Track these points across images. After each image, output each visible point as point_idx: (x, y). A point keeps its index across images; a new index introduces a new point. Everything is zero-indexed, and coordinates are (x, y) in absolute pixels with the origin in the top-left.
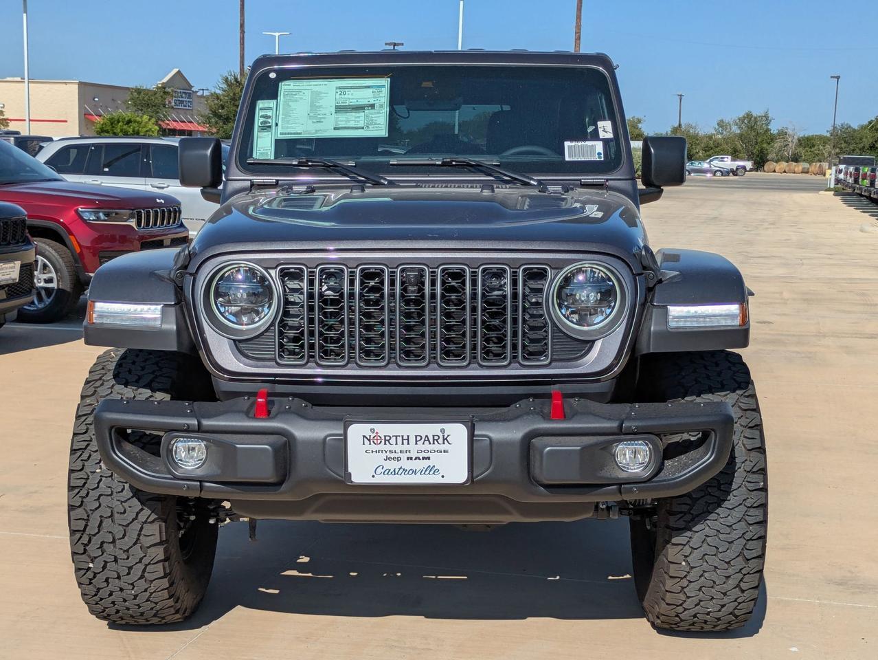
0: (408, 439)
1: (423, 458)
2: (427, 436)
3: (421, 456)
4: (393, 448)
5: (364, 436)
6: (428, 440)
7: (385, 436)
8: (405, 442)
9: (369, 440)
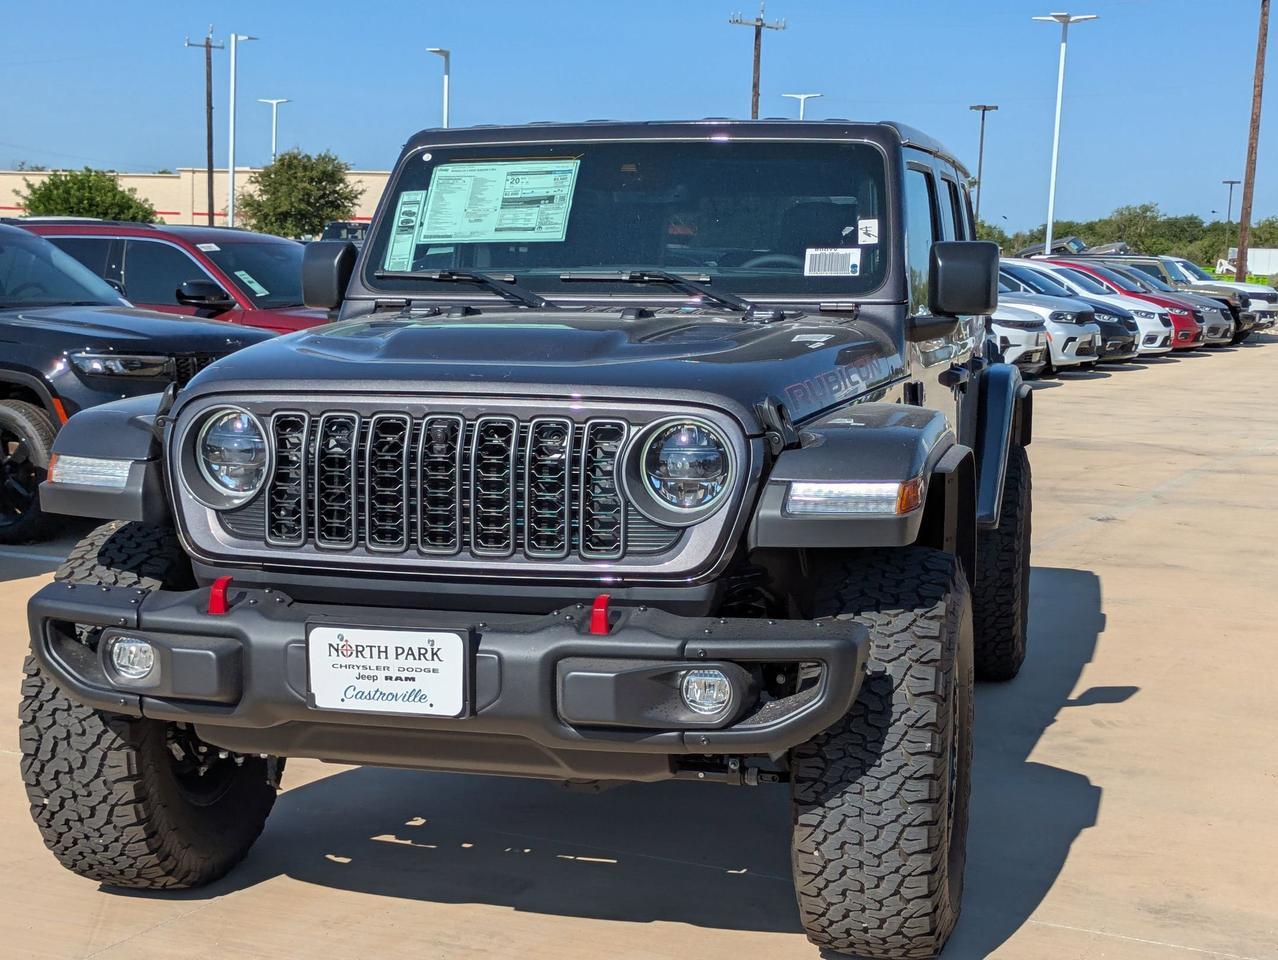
0: (386, 652)
1: (407, 679)
2: (410, 649)
3: (404, 675)
4: (367, 662)
5: (331, 645)
6: (413, 654)
7: (357, 646)
8: (383, 655)
9: (337, 650)
